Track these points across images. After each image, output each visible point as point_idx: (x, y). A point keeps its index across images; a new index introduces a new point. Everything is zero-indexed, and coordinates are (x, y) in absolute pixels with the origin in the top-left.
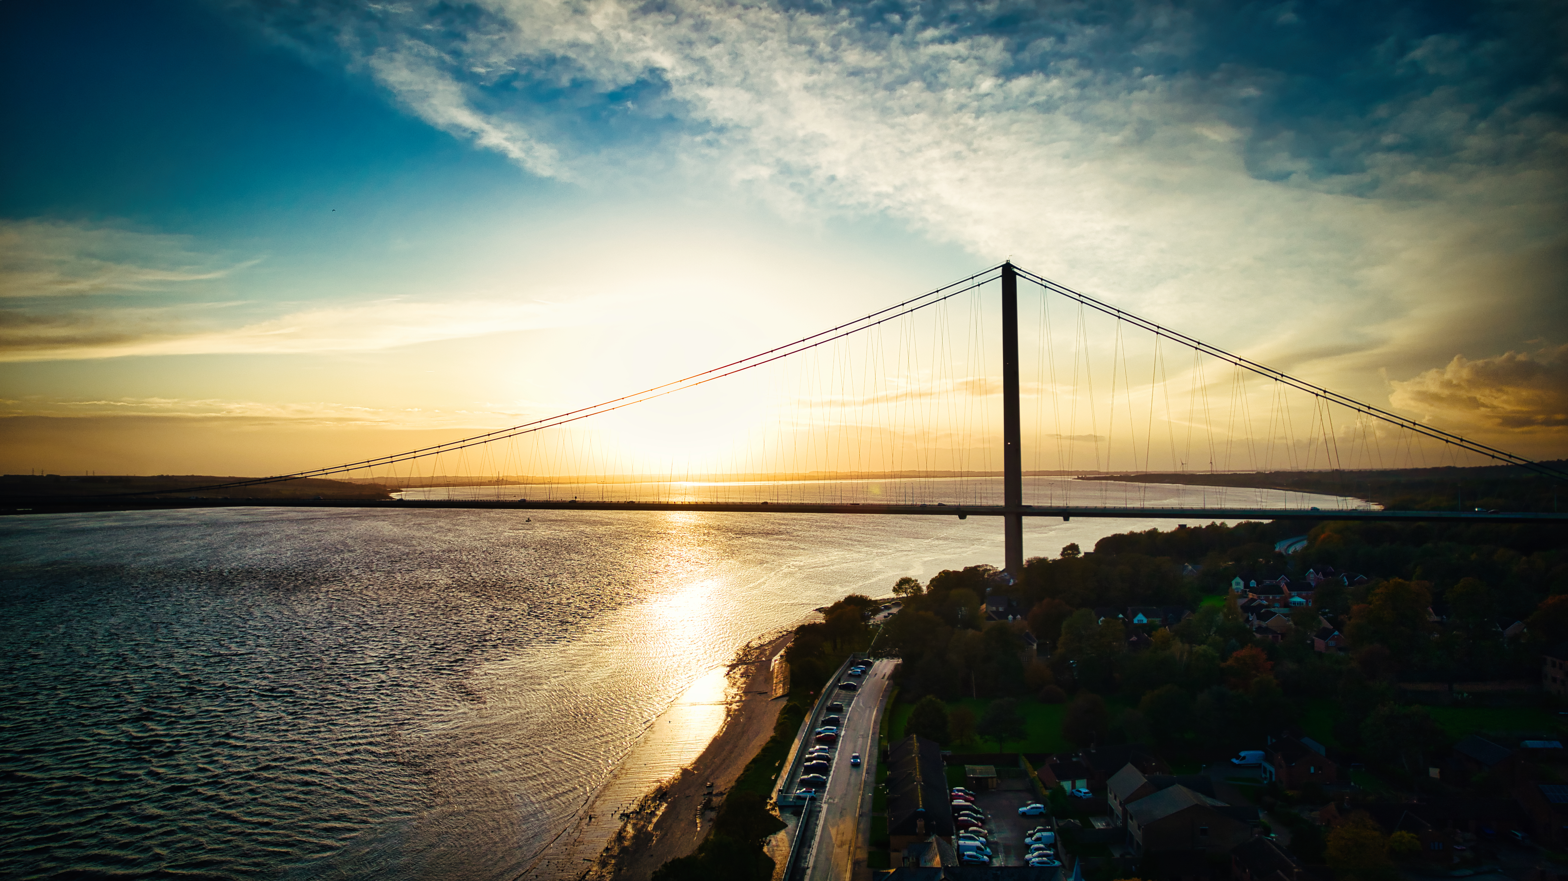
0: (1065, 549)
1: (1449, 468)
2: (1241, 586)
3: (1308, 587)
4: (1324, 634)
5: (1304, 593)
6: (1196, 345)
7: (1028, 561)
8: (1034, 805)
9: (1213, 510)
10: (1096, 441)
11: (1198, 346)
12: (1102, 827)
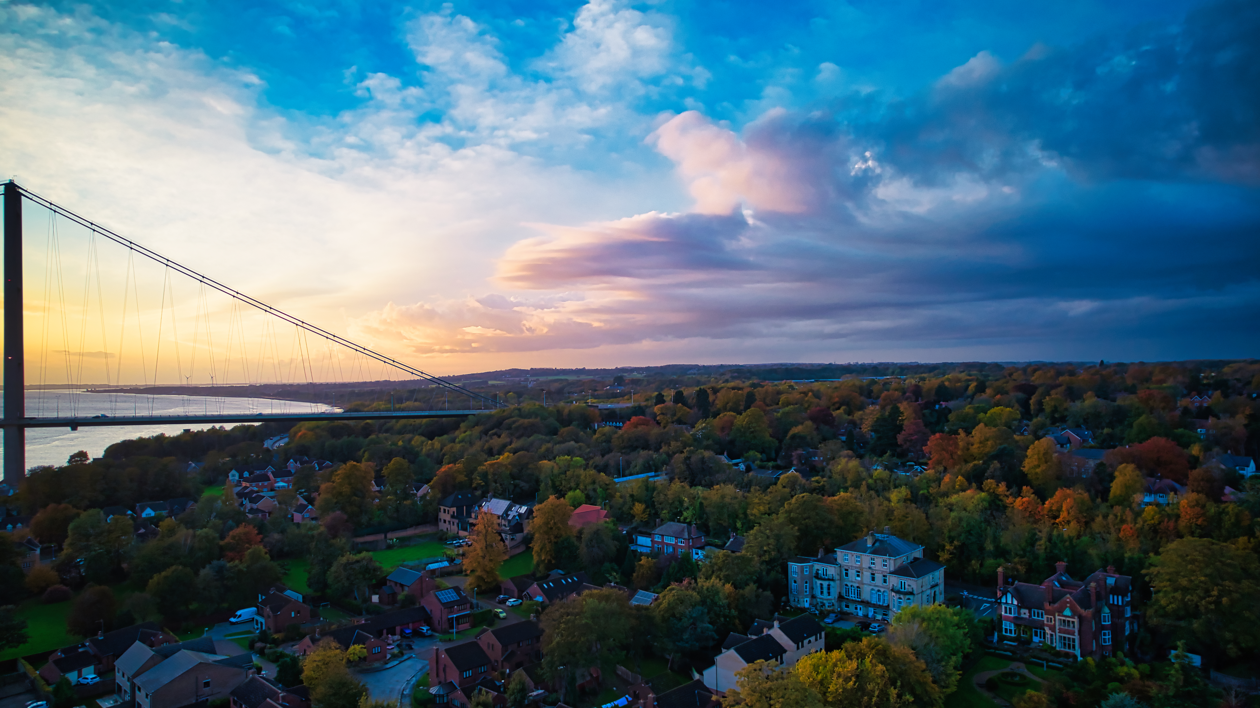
0: (72, 457)
2: (237, 478)
3: (289, 474)
4: (301, 509)
5: (286, 479)
7: (30, 471)
8: (35, 704)
9: (213, 416)
12: (110, 706)
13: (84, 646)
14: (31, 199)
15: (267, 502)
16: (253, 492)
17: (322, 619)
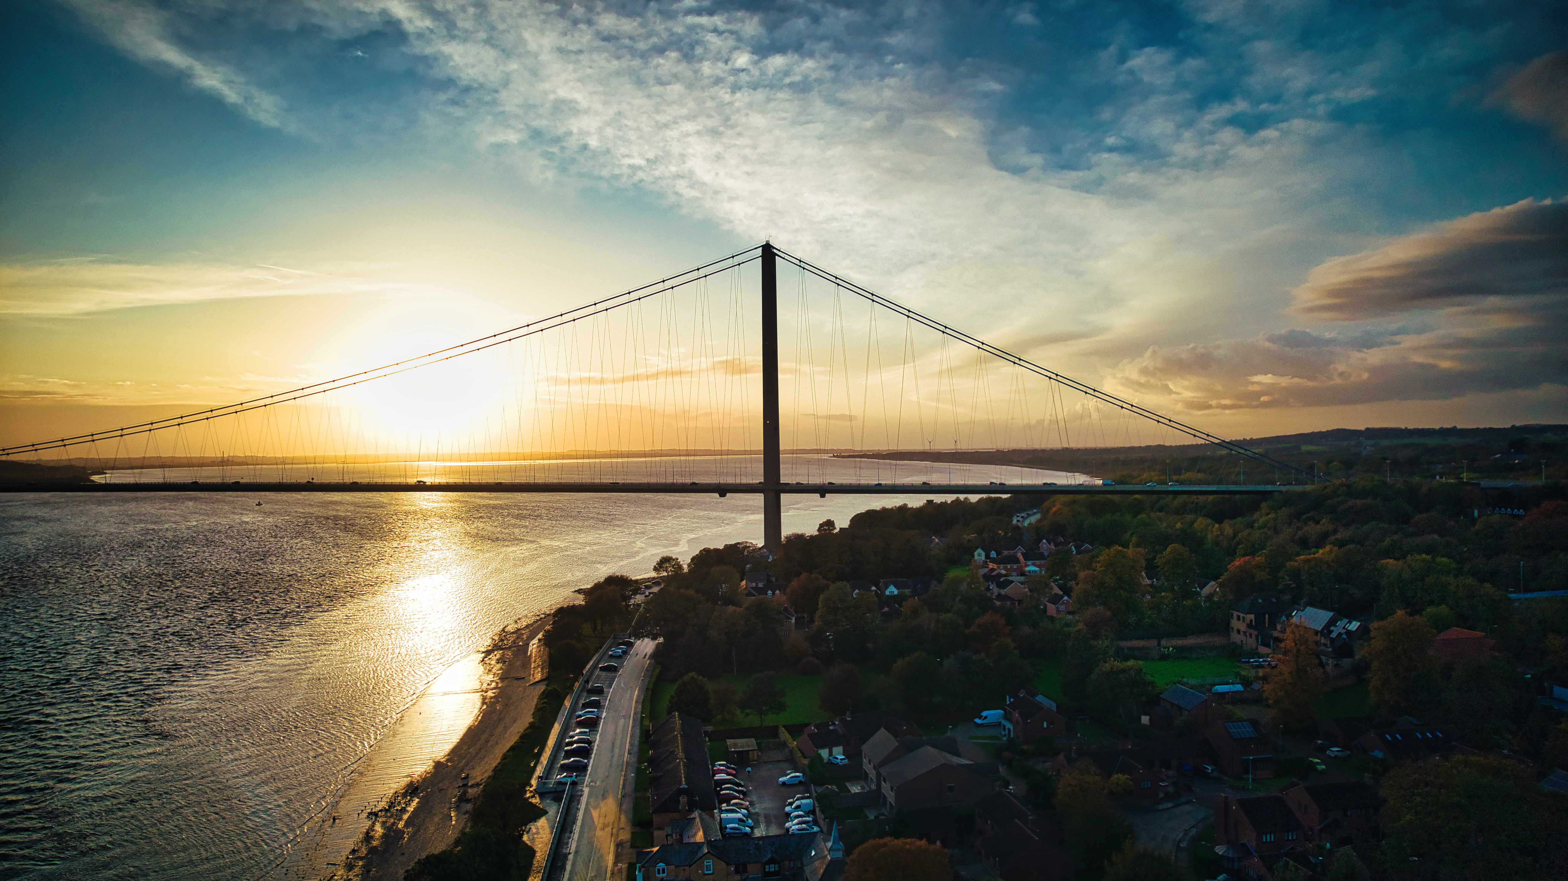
0: (821, 525)
1: (1159, 446)
2: (983, 558)
3: (1041, 557)
4: (1055, 599)
5: (1038, 562)
6: (942, 329)
7: (786, 538)
8: (793, 774)
9: (957, 486)
10: (851, 420)
11: (945, 330)
12: (857, 791)
13: (834, 724)
14: (784, 258)
15: (1017, 587)
16: (1000, 575)
17: (1079, 735)
